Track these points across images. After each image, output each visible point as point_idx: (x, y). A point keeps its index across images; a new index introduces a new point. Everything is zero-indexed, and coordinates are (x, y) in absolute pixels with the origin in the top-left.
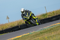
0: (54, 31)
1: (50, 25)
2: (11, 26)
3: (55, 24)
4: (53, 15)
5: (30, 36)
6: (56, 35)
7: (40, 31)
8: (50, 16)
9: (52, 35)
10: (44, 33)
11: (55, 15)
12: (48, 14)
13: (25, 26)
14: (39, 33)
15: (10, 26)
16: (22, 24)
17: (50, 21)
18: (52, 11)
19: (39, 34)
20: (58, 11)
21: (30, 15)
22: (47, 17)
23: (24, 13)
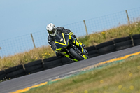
0: (104, 77)
1: (96, 64)
2: (5, 67)
3: (108, 62)
4: (103, 41)
5: (49, 88)
6: (109, 86)
7: (72, 77)
8: (95, 41)
9: (100, 86)
10: (82, 81)
11: (108, 40)
12: (92, 38)
14: (69, 83)
15: (2, 65)
16: (29, 61)
17: (97, 53)
18: (101, 31)
19: (71, 84)
20: (115, 31)
21: (70, 38)
22: (88, 45)
23: (54, 35)
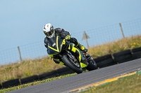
2: (93, 56)
5: (138, 78)
13: (127, 57)
16: (118, 51)
21: (64, 43)
